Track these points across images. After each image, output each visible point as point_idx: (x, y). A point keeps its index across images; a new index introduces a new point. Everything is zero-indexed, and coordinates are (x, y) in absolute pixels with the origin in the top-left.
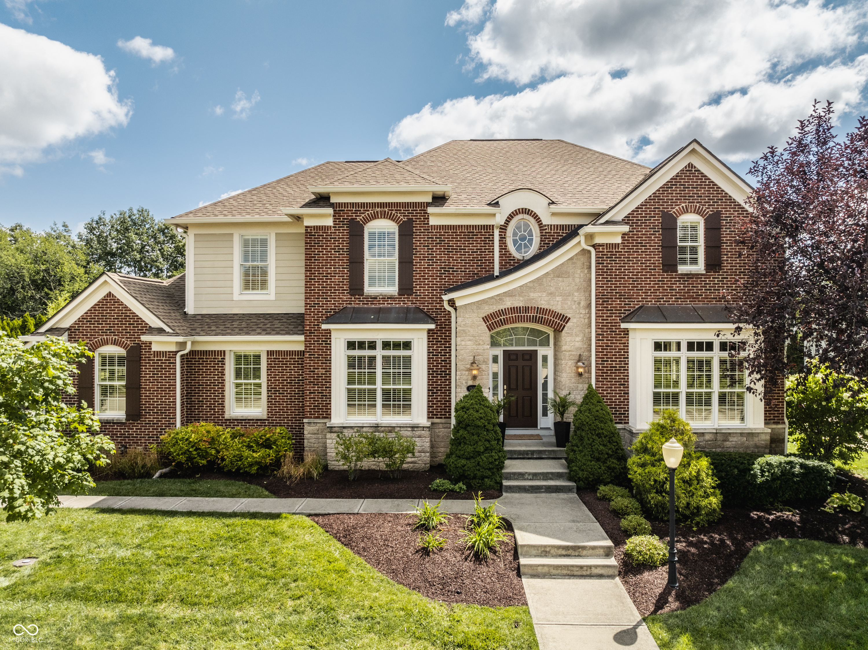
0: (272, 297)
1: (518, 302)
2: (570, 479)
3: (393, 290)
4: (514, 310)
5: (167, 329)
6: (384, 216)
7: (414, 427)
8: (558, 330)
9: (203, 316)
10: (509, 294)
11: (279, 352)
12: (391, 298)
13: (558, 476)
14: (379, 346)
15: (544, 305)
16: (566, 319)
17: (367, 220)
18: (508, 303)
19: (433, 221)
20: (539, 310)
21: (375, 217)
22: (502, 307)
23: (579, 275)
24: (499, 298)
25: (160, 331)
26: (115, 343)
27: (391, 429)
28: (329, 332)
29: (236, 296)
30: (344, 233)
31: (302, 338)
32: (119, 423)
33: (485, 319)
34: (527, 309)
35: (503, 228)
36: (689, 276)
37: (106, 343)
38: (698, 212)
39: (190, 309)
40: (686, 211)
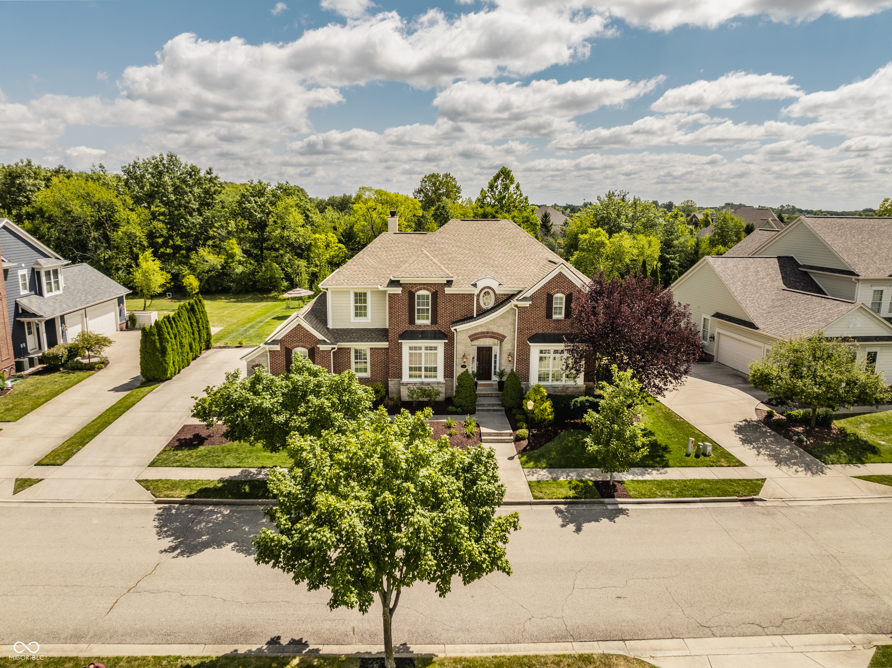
0: (369, 321)
1: (484, 330)
2: (502, 406)
3: (428, 322)
4: (482, 333)
5: (328, 341)
6: (425, 289)
7: (438, 383)
8: (502, 341)
9: (337, 329)
10: (480, 326)
11: (376, 349)
12: (428, 326)
13: (498, 405)
14: (423, 349)
15: (495, 331)
16: (505, 337)
17: (416, 291)
18: (480, 330)
19: (447, 292)
20: (493, 333)
21: (420, 289)
22: (477, 332)
23: (510, 318)
24: (476, 327)
25: (324, 342)
26: (302, 346)
27: (429, 384)
28: (400, 343)
29: (352, 321)
30: (406, 297)
31: (387, 343)
33: (470, 337)
34: (488, 333)
35: (478, 295)
36: (558, 321)
37: (298, 346)
38: (563, 293)
39: (330, 326)
40: (558, 292)
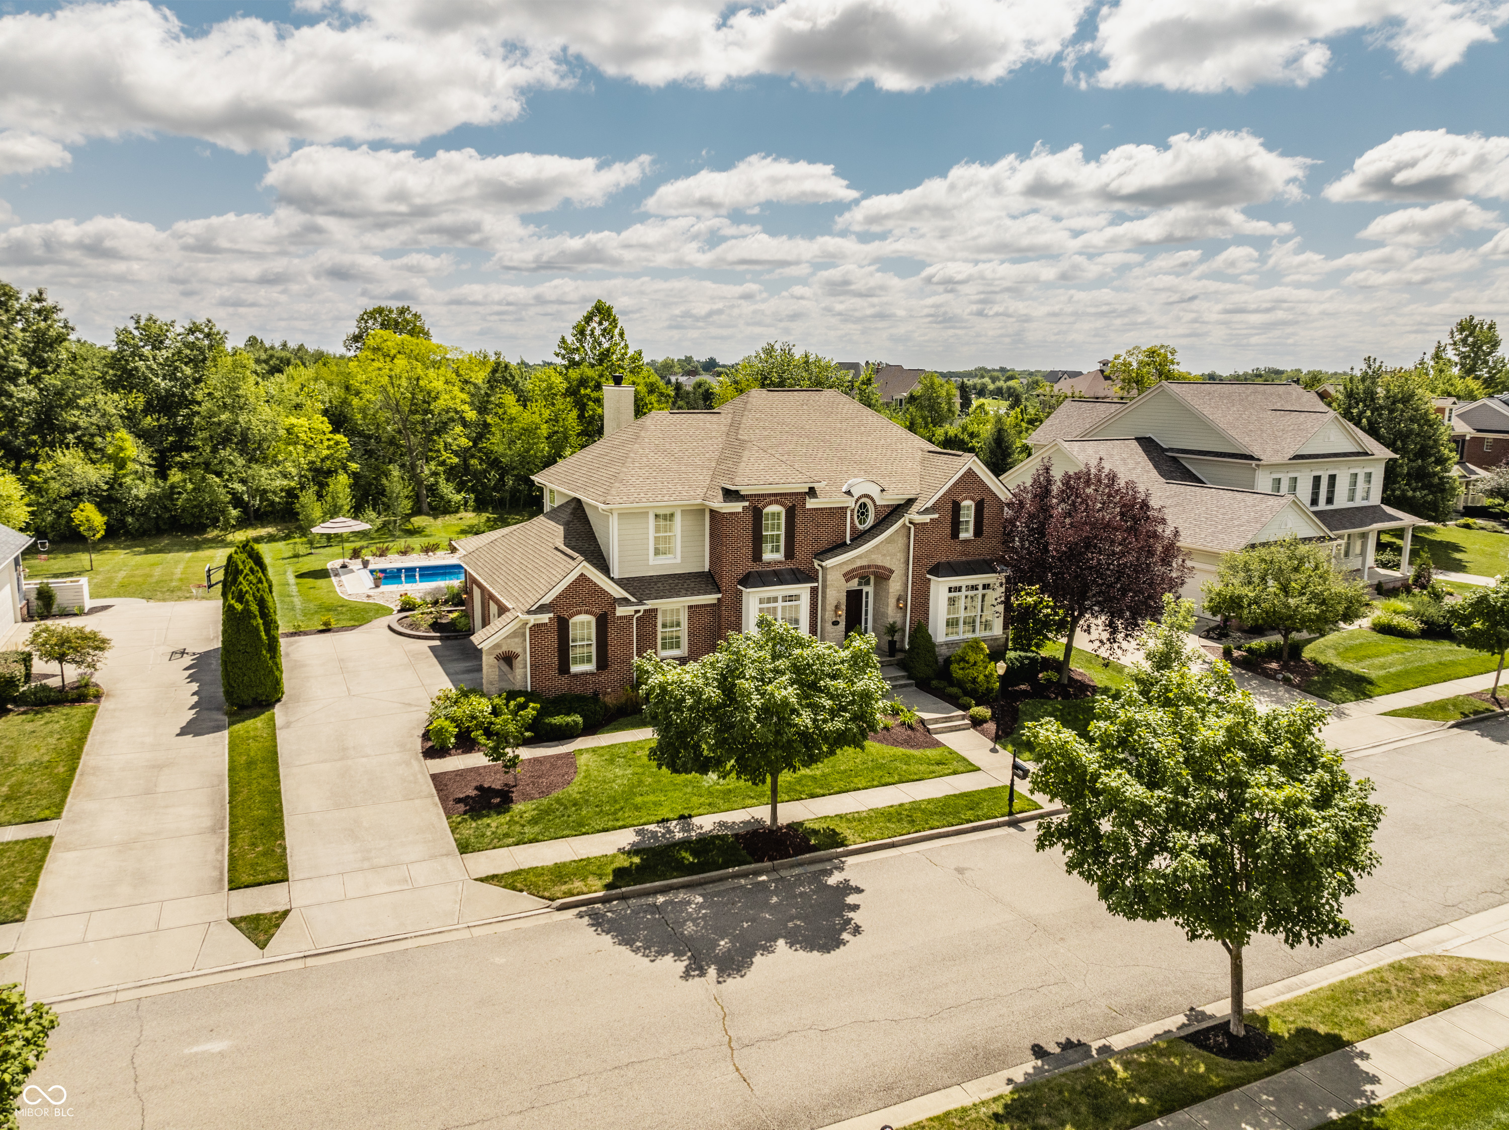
0: (679, 560)
1: (864, 562)
3: (780, 556)
4: (862, 567)
5: (632, 599)
6: (777, 502)
8: (887, 578)
9: (627, 579)
10: (859, 557)
11: (697, 606)
12: (780, 562)
13: (903, 677)
14: (780, 599)
15: (879, 563)
16: (892, 572)
17: (764, 506)
18: (859, 563)
19: (808, 506)
20: (877, 567)
21: (770, 503)
22: (854, 566)
23: (901, 542)
24: (854, 560)
25: (625, 602)
26: (587, 612)
29: (651, 562)
30: (749, 518)
31: (719, 596)
32: (592, 674)
33: (844, 575)
34: (870, 567)
35: (853, 509)
36: (966, 541)
37: (579, 613)
38: (973, 500)
39: (616, 575)
40: (965, 499)
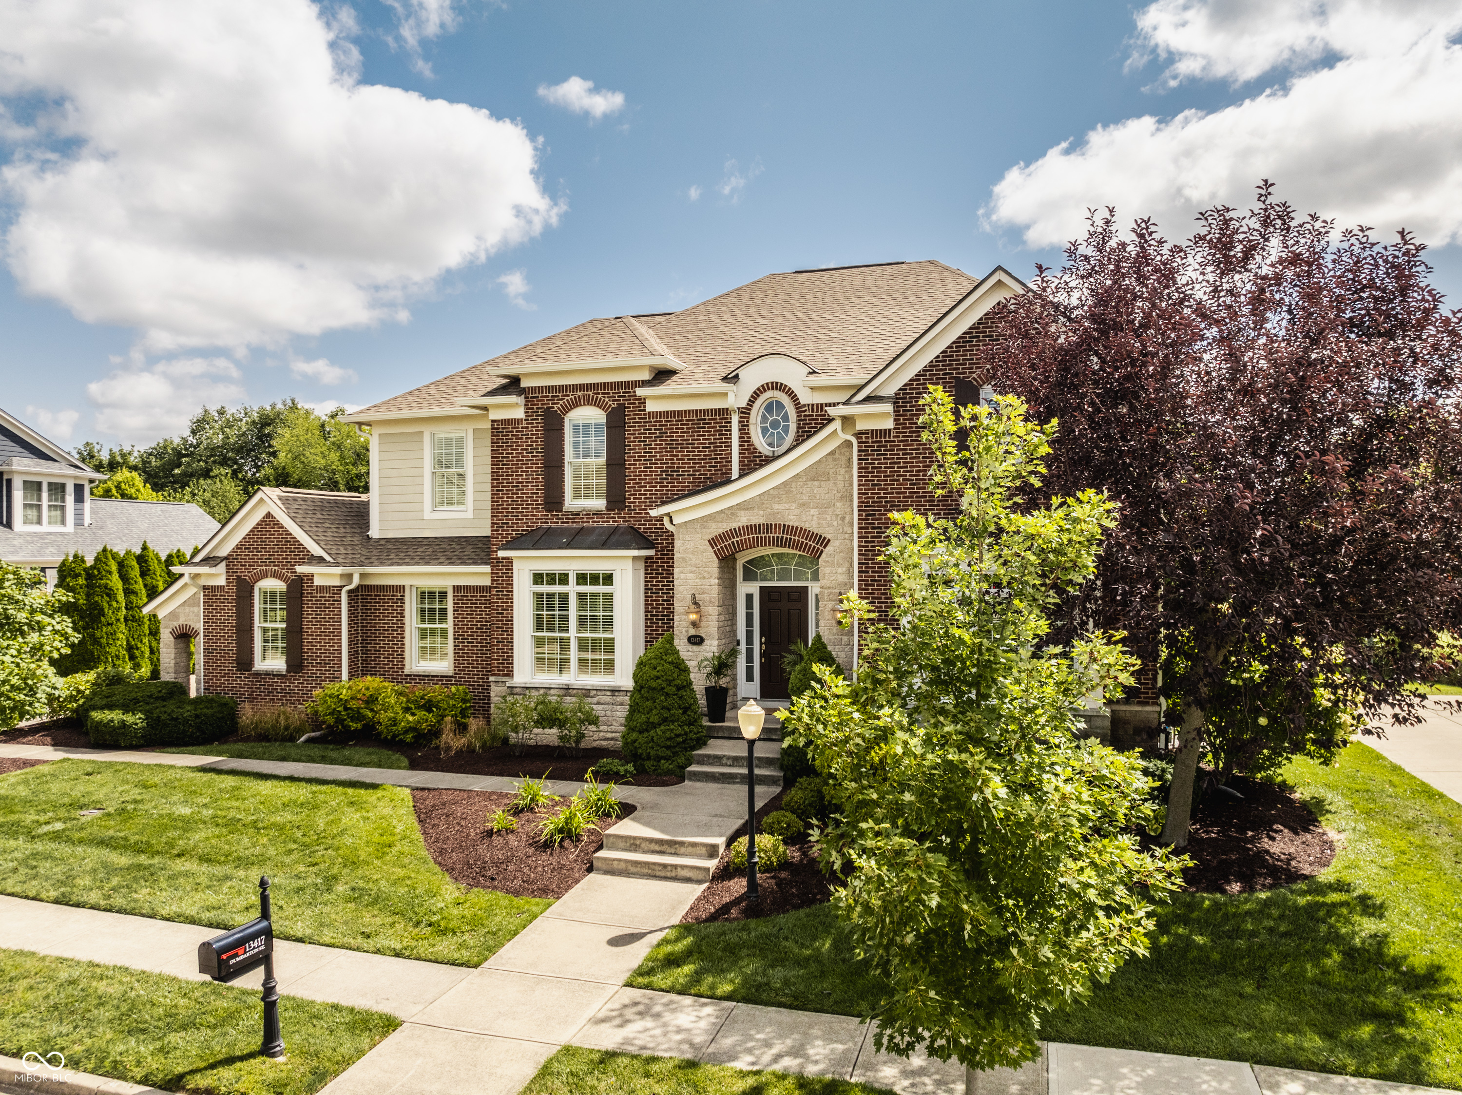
0: (470, 515)
1: (758, 518)
2: (781, 767)
3: (600, 504)
4: (751, 528)
5: (328, 558)
6: (588, 402)
7: (614, 691)
9: (388, 540)
10: (744, 506)
11: (467, 588)
12: (598, 514)
14: (572, 579)
15: (792, 521)
17: (567, 410)
18: (744, 519)
19: (651, 407)
20: (786, 528)
21: (576, 404)
22: (735, 525)
23: (842, 476)
24: (731, 511)
25: (321, 560)
26: (275, 575)
27: (586, 692)
28: (509, 560)
29: (428, 515)
30: (536, 429)
31: (487, 569)
32: (280, 676)
33: (713, 542)
34: (769, 528)
35: (745, 412)
37: (266, 575)
39: (375, 532)
